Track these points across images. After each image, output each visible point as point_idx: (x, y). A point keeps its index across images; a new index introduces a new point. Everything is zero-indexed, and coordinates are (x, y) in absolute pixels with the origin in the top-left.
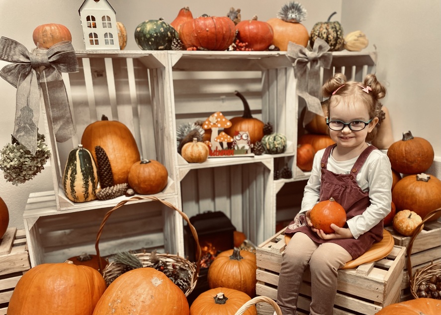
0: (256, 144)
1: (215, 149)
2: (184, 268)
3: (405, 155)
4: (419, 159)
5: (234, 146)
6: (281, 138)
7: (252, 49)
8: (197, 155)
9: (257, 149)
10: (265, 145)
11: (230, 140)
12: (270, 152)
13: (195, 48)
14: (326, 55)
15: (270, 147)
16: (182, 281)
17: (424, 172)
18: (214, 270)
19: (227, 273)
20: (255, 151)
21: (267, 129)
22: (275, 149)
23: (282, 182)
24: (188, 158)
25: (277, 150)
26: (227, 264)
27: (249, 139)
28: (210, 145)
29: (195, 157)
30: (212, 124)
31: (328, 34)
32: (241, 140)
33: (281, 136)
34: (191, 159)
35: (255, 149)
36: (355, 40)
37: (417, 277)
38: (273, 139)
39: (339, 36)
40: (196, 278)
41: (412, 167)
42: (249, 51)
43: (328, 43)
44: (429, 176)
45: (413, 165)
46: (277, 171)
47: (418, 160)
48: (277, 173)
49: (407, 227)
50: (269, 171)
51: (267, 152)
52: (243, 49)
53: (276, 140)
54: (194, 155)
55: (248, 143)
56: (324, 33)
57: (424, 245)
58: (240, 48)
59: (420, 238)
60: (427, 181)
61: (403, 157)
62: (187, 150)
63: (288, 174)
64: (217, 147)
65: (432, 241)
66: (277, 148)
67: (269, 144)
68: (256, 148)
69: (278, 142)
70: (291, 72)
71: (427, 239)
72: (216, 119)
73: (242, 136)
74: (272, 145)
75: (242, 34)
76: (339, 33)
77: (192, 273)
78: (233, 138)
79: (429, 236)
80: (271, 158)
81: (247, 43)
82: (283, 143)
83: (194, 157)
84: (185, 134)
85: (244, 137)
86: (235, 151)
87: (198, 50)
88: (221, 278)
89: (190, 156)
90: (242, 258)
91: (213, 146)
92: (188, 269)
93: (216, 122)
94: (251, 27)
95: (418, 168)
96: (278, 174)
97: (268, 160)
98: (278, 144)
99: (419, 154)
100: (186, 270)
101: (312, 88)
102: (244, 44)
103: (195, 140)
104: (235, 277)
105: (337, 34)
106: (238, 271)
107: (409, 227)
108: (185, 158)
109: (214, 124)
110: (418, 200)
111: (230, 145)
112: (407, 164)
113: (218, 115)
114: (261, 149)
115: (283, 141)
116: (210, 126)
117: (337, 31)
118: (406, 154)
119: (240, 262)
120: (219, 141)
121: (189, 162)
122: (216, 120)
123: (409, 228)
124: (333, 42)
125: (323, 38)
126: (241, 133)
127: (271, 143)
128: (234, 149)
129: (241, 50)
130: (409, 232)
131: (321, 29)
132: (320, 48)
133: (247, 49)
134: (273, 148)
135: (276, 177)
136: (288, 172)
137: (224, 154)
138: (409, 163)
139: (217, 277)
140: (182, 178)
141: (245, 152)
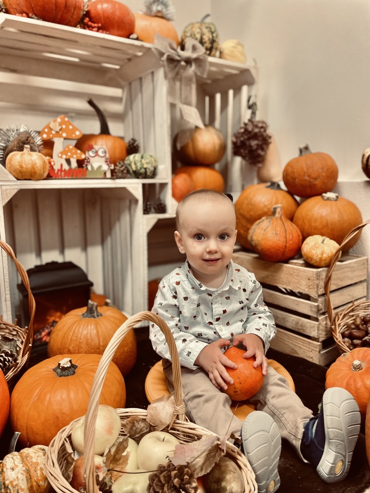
0: (118, 164)
1: (59, 168)
2: (11, 338)
3: (306, 171)
4: (324, 174)
5: (86, 165)
6: (151, 156)
7: (108, 33)
8: (30, 166)
9: (118, 170)
10: (130, 165)
11: (81, 156)
12: (137, 175)
13: (24, 14)
14: (201, 58)
15: (136, 167)
16: (3, 355)
17: (330, 191)
18: (57, 335)
19: (77, 337)
20: (116, 173)
21: (132, 147)
22: (143, 171)
23: (153, 218)
24: (15, 171)
25: (146, 171)
26: (77, 323)
27: (108, 156)
28: (52, 163)
29: (26, 169)
30: (53, 132)
31: (202, 35)
32: (97, 157)
33: (151, 154)
34: (20, 172)
35: (116, 171)
36: (234, 47)
37: (339, 322)
38: (140, 157)
39: (214, 39)
40: (27, 349)
41: (315, 184)
42: (102, 33)
43: (203, 45)
44: (337, 195)
45: (317, 182)
46: (147, 202)
47: (322, 176)
48: (147, 205)
49: (322, 254)
50: (136, 201)
51: (133, 175)
52: (94, 29)
53: (144, 157)
54: (24, 166)
55: (106, 162)
56: (198, 33)
57: (341, 280)
58: (91, 28)
59: (338, 270)
60: (336, 200)
61: (305, 173)
62: (13, 158)
63: (162, 209)
64: (62, 165)
65: (350, 274)
66: (145, 169)
67: (135, 164)
68: (118, 168)
69: (147, 161)
70: (160, 74)
71: (344, 272)
72: (59, 125)
73: (97, 152)
74: (139, 165)
75: (93, 13)
76: (215, 35)
77: (22, 343)
78: (85, 153)
79: (347, 267)
80: (138, 183)
81: (100, 25)
82: (154, 163)
83: (24, 170)
84: (11, 139)
85: (100, 153)
86: (87, 172)
87: (28, 17)
88: (67, 345)
89: (18, 167)
90: (101, 315)
91: (56, 164)
92: (15, 339)
93: (60, 130)
94: (105, 6)
95: (323, 187)
96: (148, 207)
97: (135, 187)
98: (147, 163)
99: (323, 168)
100: (13, 339)
101: (186, 98)
102: (96, 25)
103: (27, 148)
104: (89, 341)
105: (213, 37)
106: (95, 332)
107: (326, 253)
108: (10, 173)
109: (57, 132)
110: (329, 222)
111: (80, 163)
112: (309, 181)
113: (63, 119)
114: (124, 170)
115: (153, 160)
116: (51, 136)
117: (212, 33)
118: (307, 168)
119: (97, 319)
120: (64, 157)
121: (18, 179)
122: (60, 128)
123: (325, 256)
124: (208, 45)
125: (196, 39)
126: (96, 147)
127: (138, 161)
128: (87, 168)
129: (92, 30)
130: (325, 260)
131: (194, 29)
132: (194, 48)
133: (101, 31)
134: (141, 169)
135: (146, 211)
136: (161, 204)
137: (73, 176)
138: (312, 180)
139: (61, 344)
140: (7, 201)
141: (103, 174)
